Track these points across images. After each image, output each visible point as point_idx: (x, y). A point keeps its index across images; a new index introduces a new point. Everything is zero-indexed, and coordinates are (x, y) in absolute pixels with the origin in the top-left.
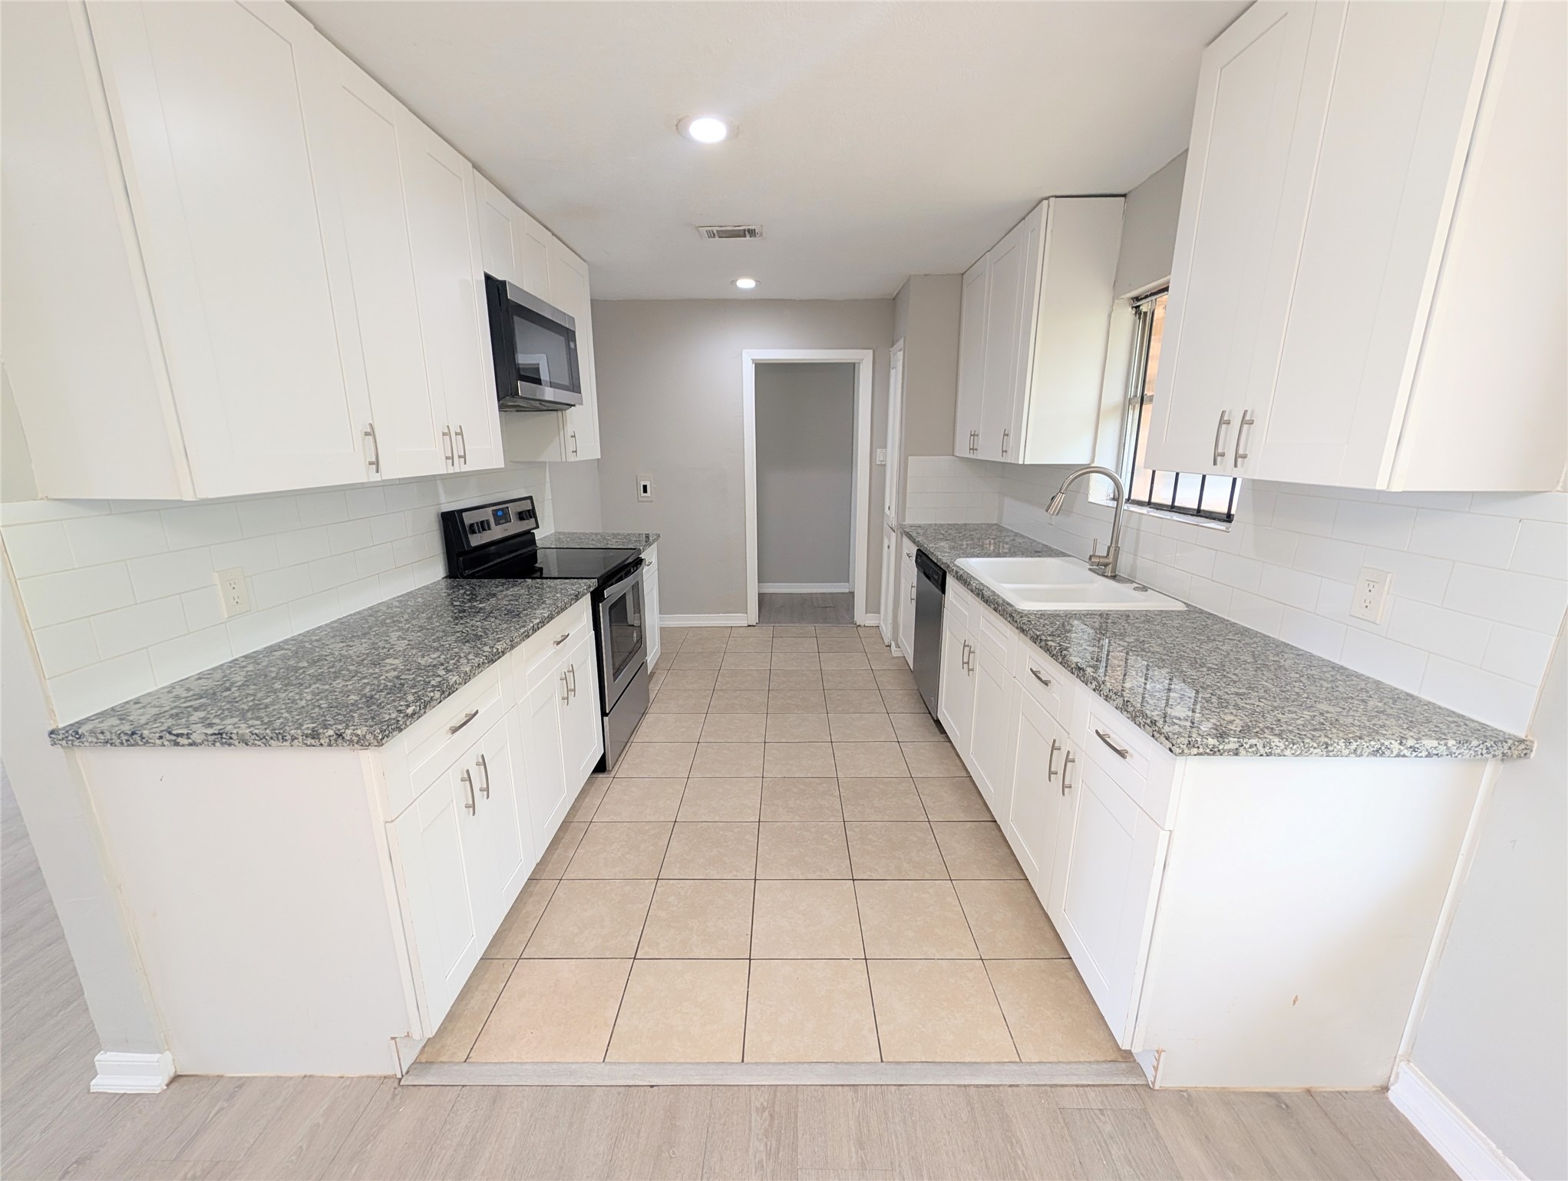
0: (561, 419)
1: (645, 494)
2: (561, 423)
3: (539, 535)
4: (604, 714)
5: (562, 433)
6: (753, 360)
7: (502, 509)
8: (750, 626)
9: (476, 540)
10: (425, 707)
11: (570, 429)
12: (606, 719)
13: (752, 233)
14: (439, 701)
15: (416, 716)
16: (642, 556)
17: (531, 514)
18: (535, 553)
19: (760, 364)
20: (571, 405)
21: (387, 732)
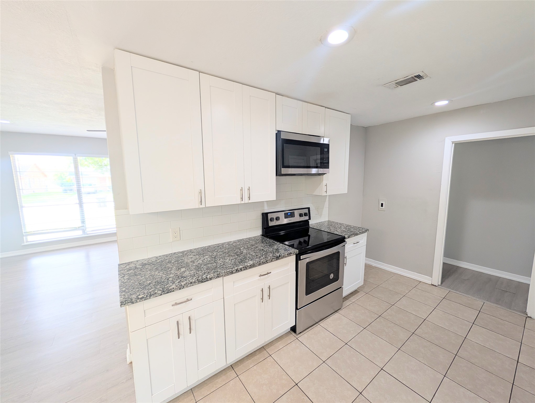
0: (321, 178)
1: (382, 207)
2: (321, 180)
3: (311, 222)
4: (297, 309)
5: (321, 184)
6: (453, 142)
7: (291, 213)
8: (433, 285)
9: (271, 224)
10: (150, 296)
11: (324, 182)
12: (297, 311)
13: (419, 77)
14: (160, 294)
15: (144, 299)
16: (346, 240)
17: (308, 214)
18: (309, 229)
19: (457, 143)
20: (325, 174)
21: (124, 303)
